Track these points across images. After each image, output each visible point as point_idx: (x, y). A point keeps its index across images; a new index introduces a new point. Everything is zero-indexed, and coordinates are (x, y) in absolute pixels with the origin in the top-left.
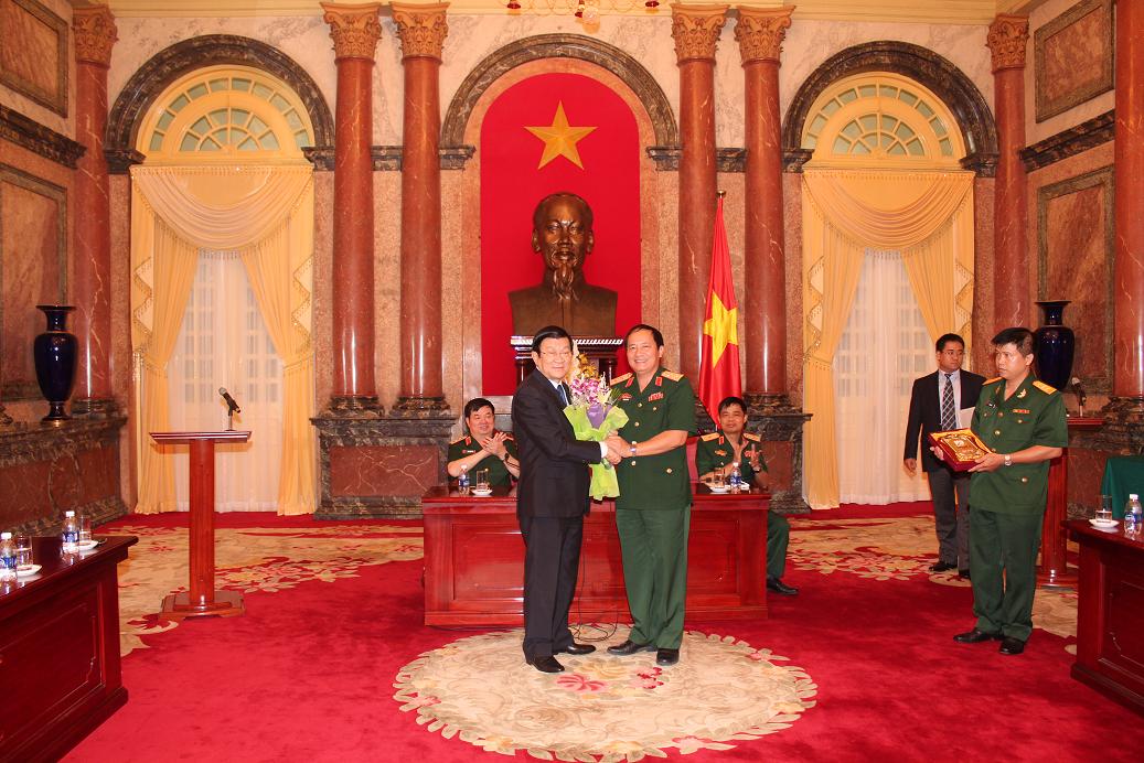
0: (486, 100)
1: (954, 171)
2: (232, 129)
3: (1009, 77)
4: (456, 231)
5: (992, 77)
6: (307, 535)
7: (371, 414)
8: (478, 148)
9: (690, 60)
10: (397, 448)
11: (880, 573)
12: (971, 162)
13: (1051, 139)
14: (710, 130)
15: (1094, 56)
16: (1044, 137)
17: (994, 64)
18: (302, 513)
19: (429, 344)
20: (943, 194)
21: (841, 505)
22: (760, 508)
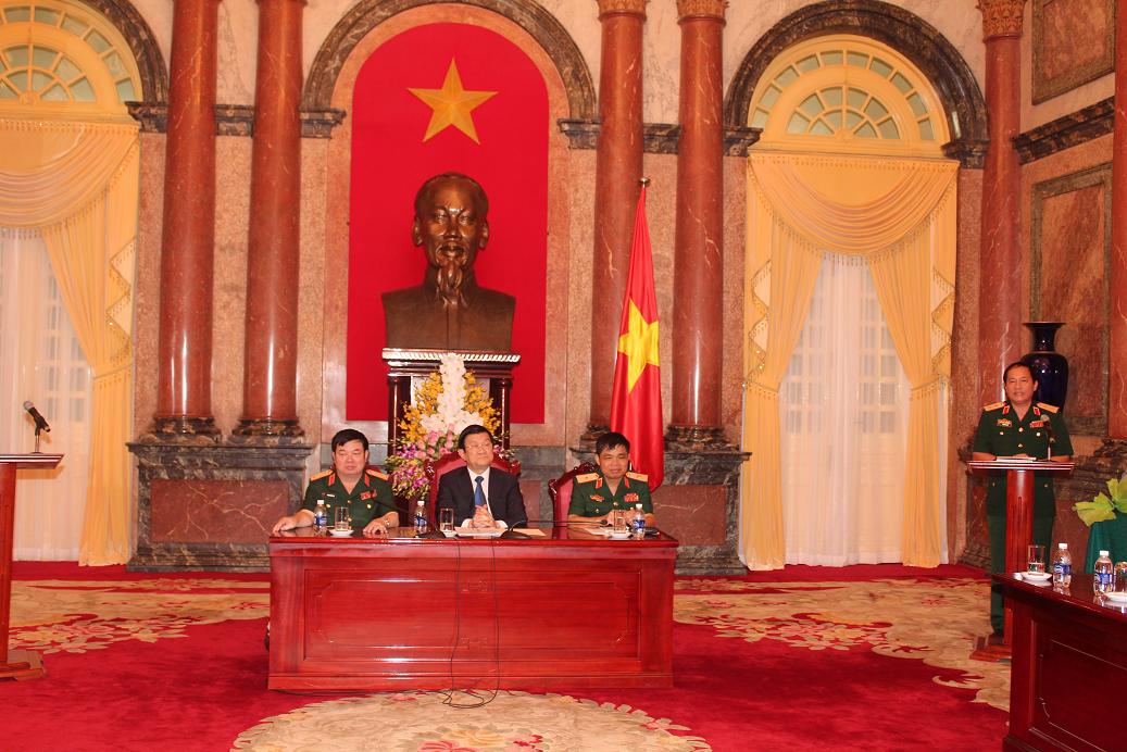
0: (361, 53)
1: (933, 159)
2: (34, 71)
3: (1004, 47)
4: (319, 214)
5: (983, 48)
6: (119, 590)
7: (205, 439)
8: (349, 112)
9: (614, 14)
10: (236, 482)
11: (815, 642)
12: (956, 150)
13: (1048, 126)
14: (636, 102)
15: (1097, 30)
16: (1040, 123)
17: (985, 30)
18: (111, 563)
19: (282, 355)
20: (919, 188)
21: (786, 566)
22: (666, 557)
